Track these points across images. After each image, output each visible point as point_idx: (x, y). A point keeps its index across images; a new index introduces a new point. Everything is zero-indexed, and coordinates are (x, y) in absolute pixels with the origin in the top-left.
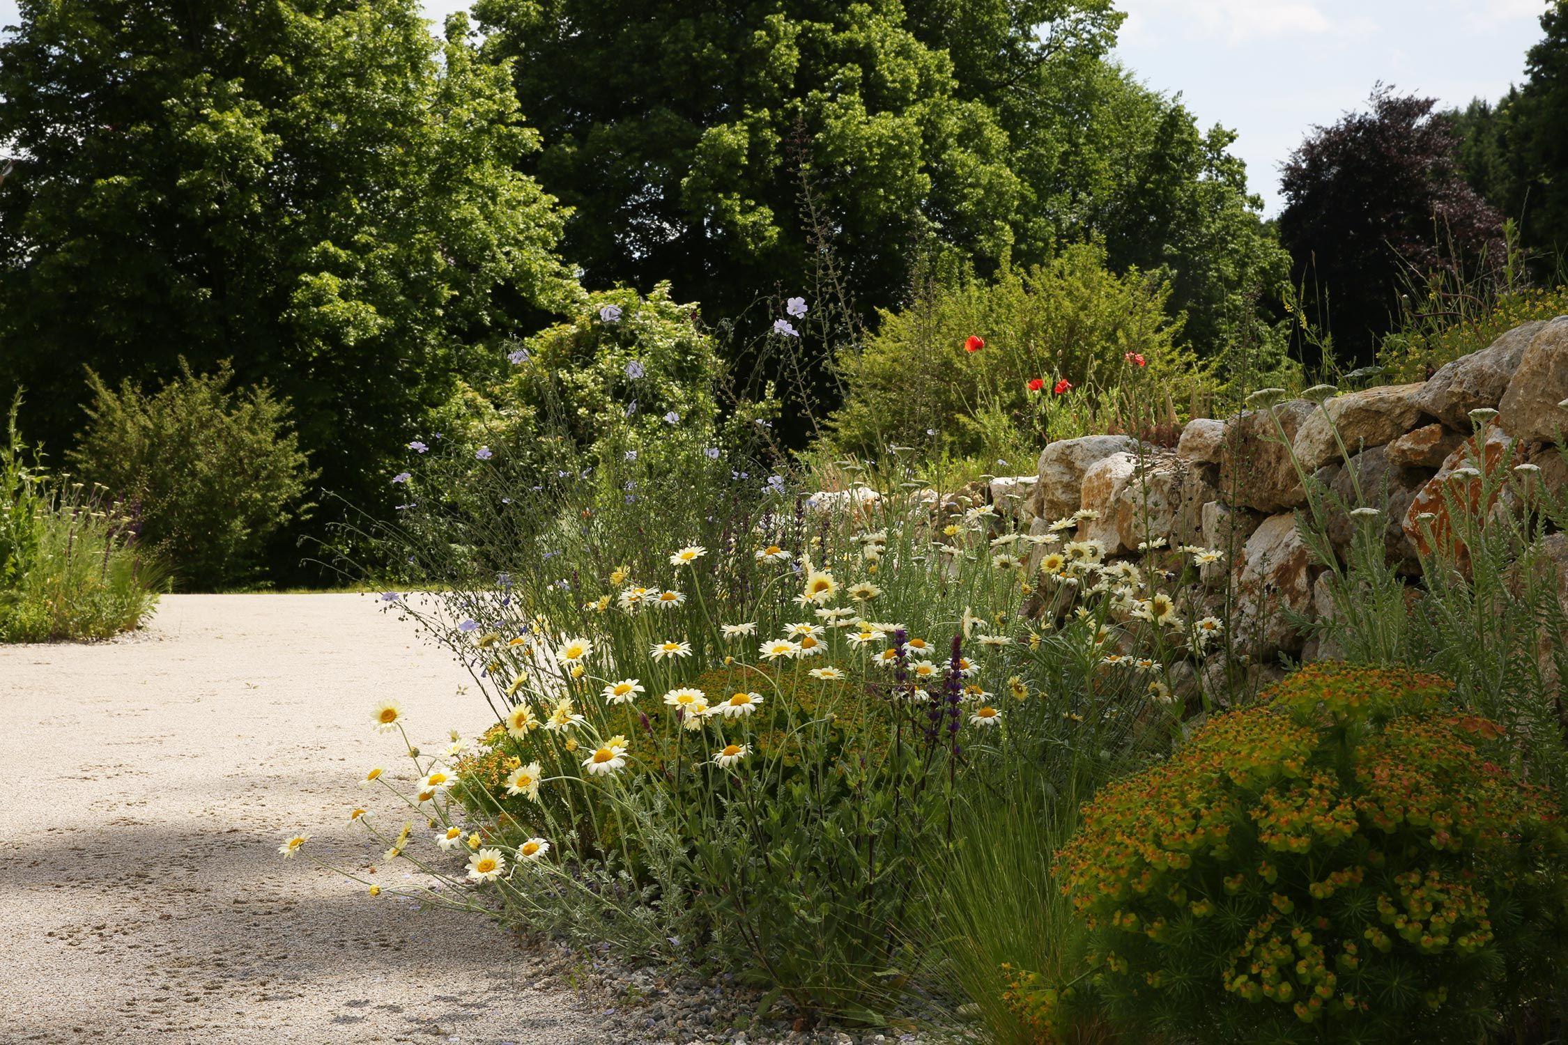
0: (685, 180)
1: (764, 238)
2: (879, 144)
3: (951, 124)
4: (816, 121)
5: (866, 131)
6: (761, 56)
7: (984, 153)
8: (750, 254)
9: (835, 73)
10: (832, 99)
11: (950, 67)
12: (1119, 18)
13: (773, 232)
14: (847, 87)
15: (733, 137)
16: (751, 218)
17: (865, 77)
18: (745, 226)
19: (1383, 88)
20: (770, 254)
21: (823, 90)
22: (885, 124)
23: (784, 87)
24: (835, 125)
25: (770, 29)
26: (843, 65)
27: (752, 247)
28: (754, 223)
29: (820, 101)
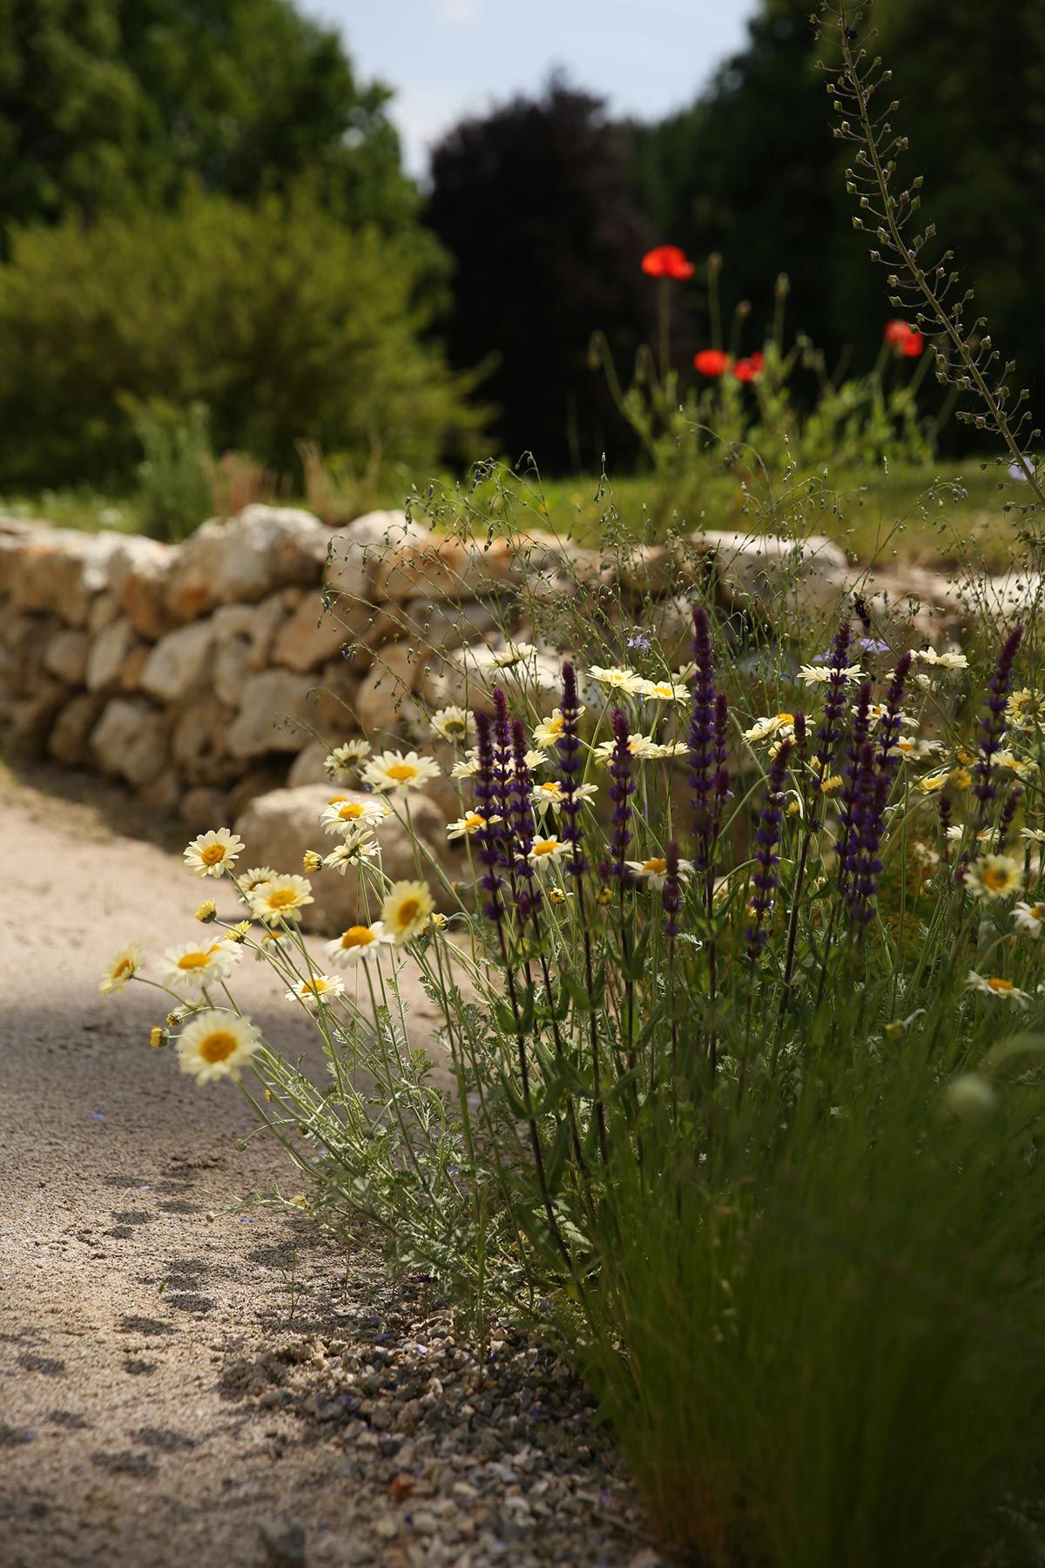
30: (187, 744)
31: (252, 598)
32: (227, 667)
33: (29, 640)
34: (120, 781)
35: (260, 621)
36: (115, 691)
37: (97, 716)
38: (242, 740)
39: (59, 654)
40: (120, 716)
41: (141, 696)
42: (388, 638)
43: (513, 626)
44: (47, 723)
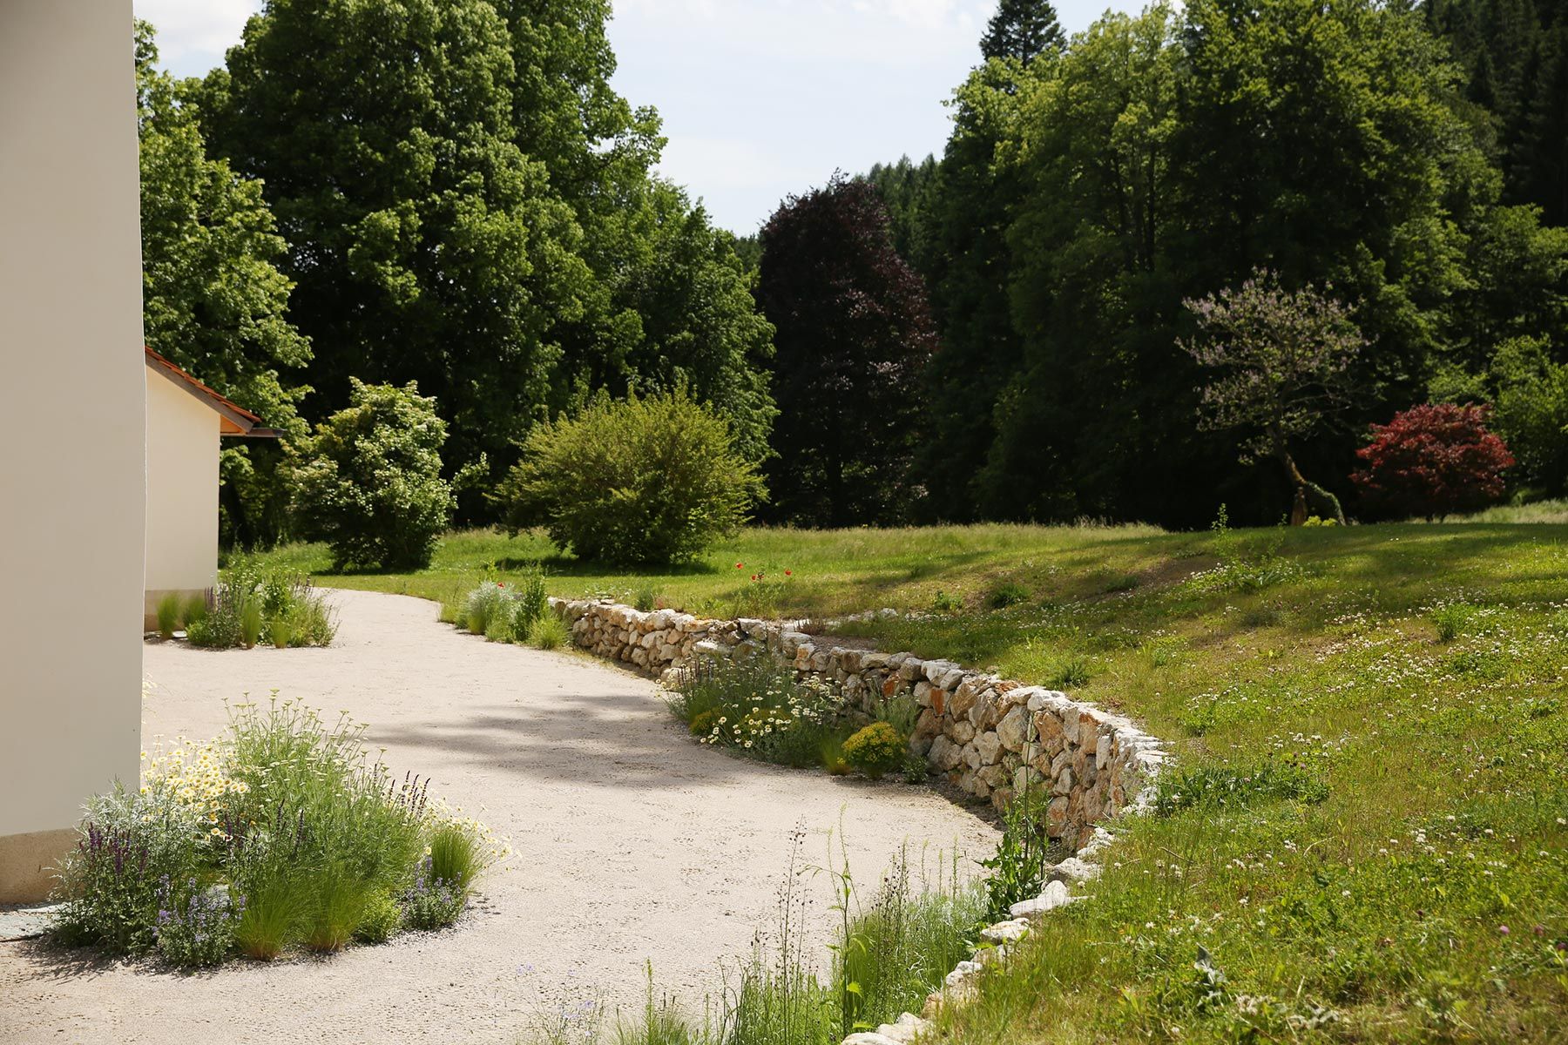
0: (351, 250)
1: (409, 297)
2: (497, 239)
3: (544, 220)
4: (449, 215)
5: (487, 227)
6: (407, 160)
7: (567, 245)
8: (398, 307)
9: (464, 178)
10: (461, 198)
11: (546, 176)
12: (664, 142)
13: (416, 292)
14: (470, 189)
15: (388, 219)
16: (400, 280)
17: (486, 183)
18: (393, 287)
19: (841, 174)
20: (414, 308)
21: (455, 189)
22: (499, 223)
23: (423, 183)
24: (464, 219)
25: (412, 140)
26: (469, 172)
27: (399, 302)
28: (402, 285)
29: (453, 198)
30: (651, 658)
31: (663, 629)
32: (658, 643)
33: (613, 632)
34: (638, 665)
35: (664, 634)
36: (635, 646)
37: (632, 651)
38: (662, 657)
39: (622, 636)
40: (636, 651)
41: (640, 646)
42: (687, 639)
43: (707, 637)
44: (621, 651)
